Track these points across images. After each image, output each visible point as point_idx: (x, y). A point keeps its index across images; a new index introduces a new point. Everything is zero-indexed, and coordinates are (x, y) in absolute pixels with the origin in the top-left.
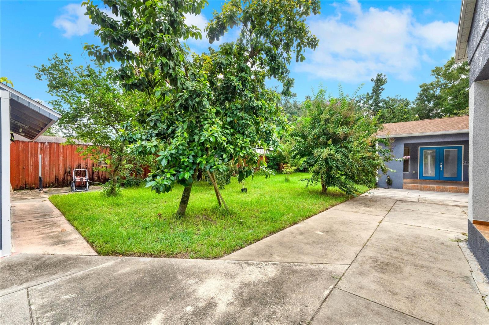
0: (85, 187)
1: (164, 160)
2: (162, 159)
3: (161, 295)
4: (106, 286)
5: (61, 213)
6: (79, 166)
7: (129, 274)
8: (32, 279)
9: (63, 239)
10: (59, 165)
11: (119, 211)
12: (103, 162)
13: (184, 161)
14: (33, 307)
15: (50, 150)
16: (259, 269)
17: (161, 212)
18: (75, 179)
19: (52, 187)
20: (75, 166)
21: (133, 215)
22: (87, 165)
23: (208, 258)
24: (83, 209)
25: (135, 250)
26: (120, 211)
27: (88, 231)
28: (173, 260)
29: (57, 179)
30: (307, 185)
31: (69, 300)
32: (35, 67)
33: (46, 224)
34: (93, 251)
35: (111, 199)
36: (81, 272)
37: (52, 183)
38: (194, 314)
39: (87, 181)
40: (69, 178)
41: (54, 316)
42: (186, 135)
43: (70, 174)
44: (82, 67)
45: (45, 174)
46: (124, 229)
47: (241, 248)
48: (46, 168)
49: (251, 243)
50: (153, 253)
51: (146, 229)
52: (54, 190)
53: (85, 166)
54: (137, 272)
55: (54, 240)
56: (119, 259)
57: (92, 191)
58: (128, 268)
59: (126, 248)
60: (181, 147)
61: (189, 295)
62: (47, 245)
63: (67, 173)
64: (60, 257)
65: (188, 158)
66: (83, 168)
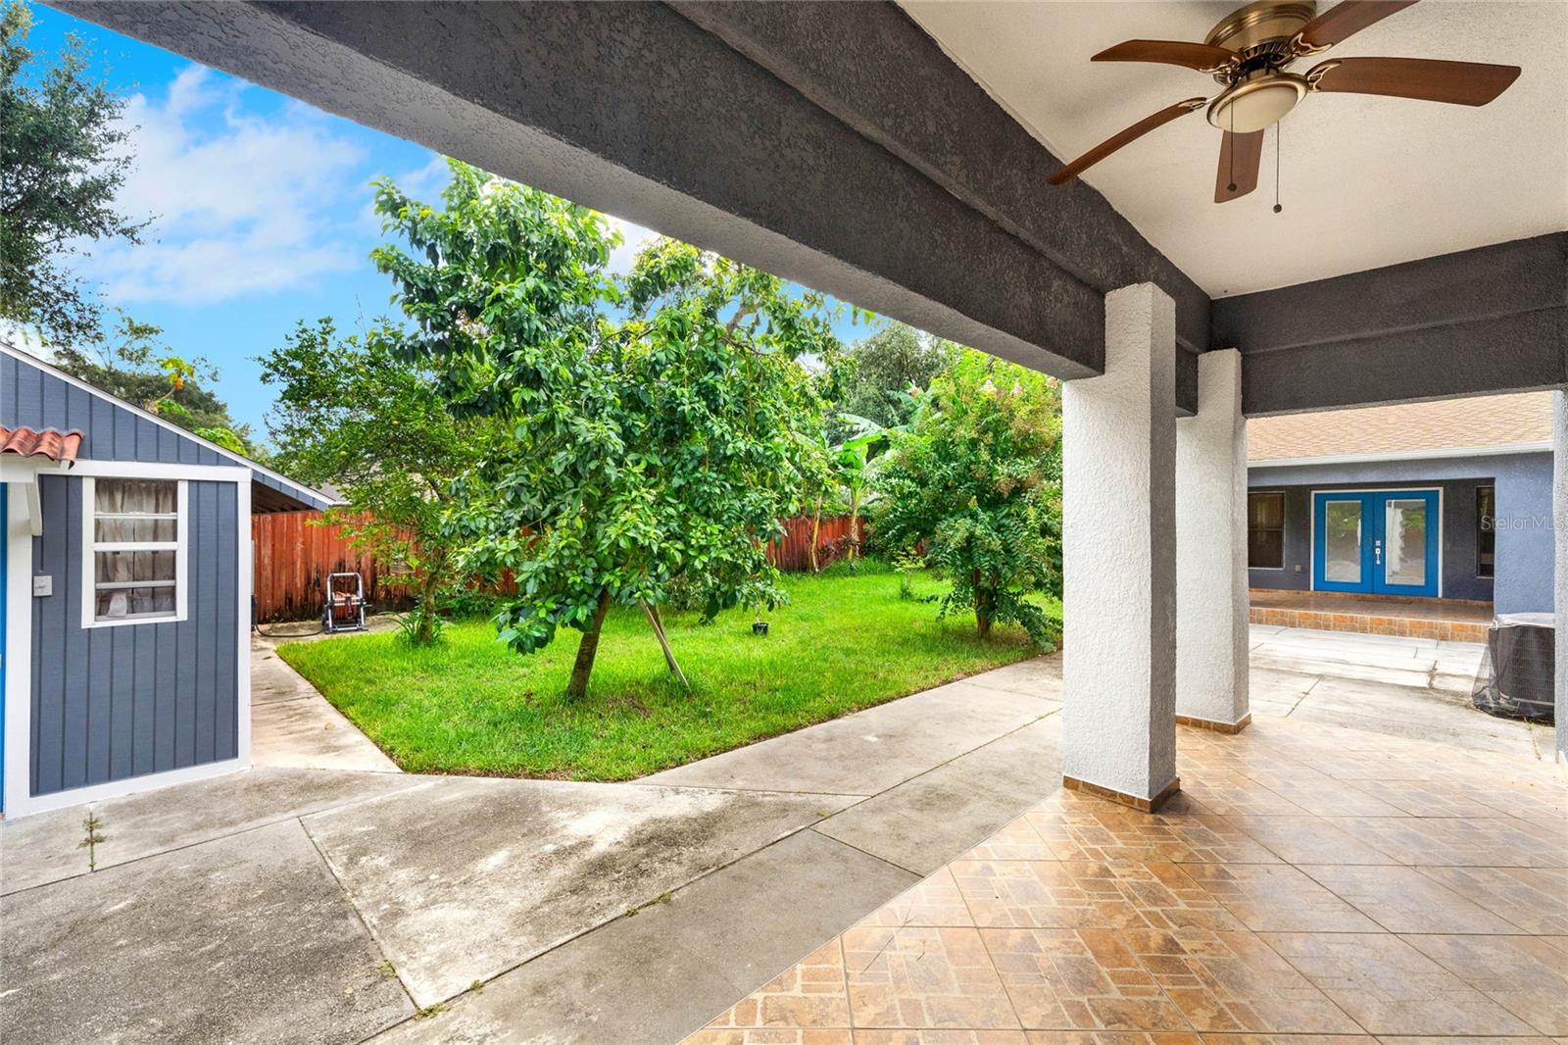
0: (356, 619)
1: (532, 581)
2: (527, 580)
3: (508, 831)
4: (422, 818)
5: (314, 690)
6: (341, 566)
7: (459, 802)
8: (300, 805)
9: (334, 742)
10: (294, 564)
11: (440, 684)
12: (403, 564)
13: (574, 582)
14: (315, 839)
15: (273, 528)
16: (692, 800)
17: (534, 688)
18: (333, 601)
19: (278, 620)
20: (332, 566)
21: (470, 695)
22: (359, 563)
23: (606, 780)
24: (360, 679)
25: (473, 763)
26: (443, 684)
27: (379, 729)
28: (540, 784)
29: (289, 601)
30: (943, 613)
31: (367, 834)
32: (260, 359)
33: (291, 713)
34: (394, 765)
35: (422, 654)
36: (379, 798)
37: (278, 610)
38: (555, 853)
39: (361, 605)
40: (318, 597)
41: (348, 850)
42: (579, 523)
43: (319, 586)
44: (355, 338)
45: (264, 589)
46: (451, 724)
47: (680, 763)
48: (264, 574)
49: (704, 756)
50: (503, 769)
51: (495, 725)
52: (282, 627)
53: (354, 565)
54: (473, 799)
55: (317, 745)
56: (442, 779)
57: (373, 632)
58: (458, 794)
59: (454, 761)
60: (566, 553)
61: (553, 832)
62: (307, 753)
63: (314, 584)
64: (336, 775)
65: (584, 574)
66: (351, 570)
